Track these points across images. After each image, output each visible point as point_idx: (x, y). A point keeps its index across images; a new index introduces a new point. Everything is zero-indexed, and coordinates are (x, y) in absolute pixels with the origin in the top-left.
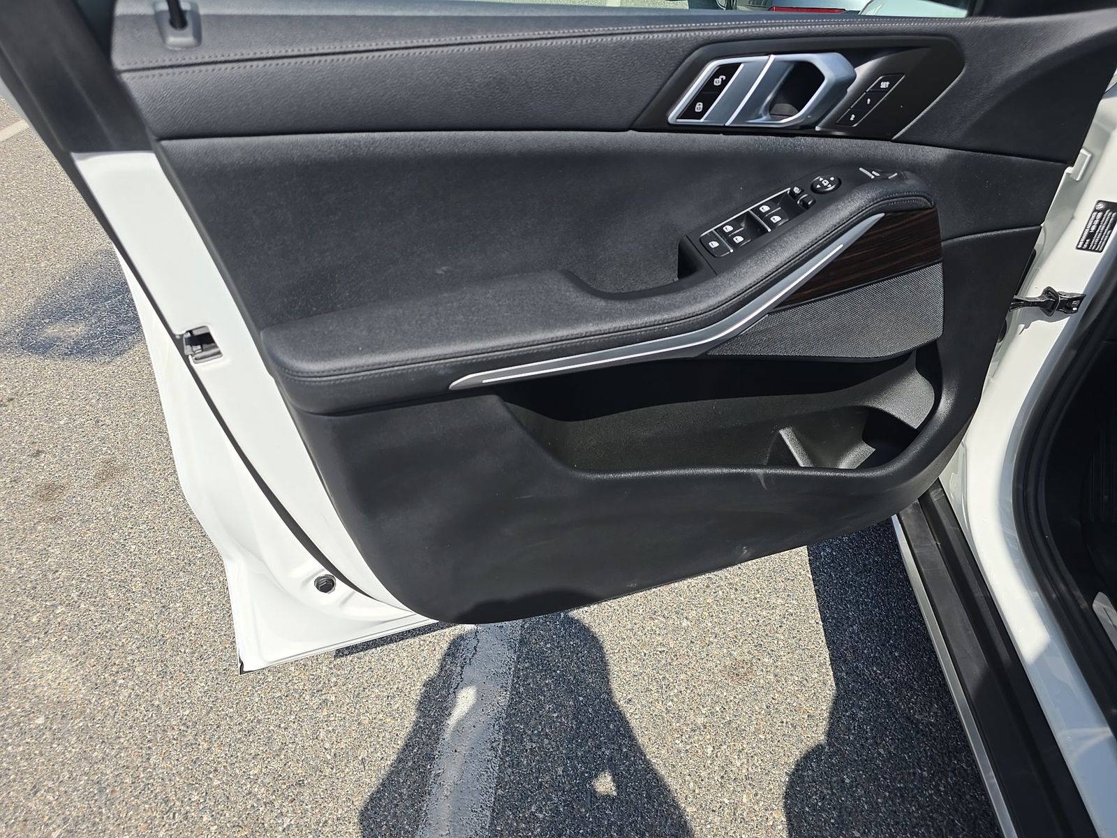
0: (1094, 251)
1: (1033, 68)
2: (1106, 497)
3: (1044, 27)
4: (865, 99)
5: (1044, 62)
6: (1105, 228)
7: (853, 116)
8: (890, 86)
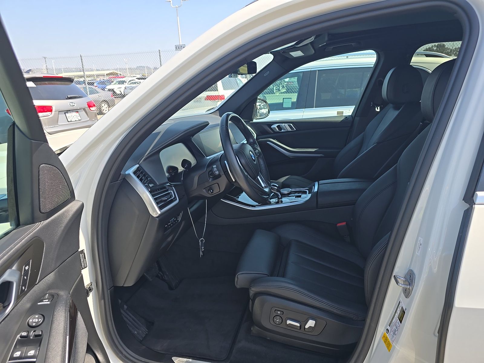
0: (85, 268)
1: (63, 231)
2: (136, 332)
3: (59, 216)
4: (24, 277)
5: (65, 227)
6: (83, 259)
7: (24, 287)
8: (29, 267)
